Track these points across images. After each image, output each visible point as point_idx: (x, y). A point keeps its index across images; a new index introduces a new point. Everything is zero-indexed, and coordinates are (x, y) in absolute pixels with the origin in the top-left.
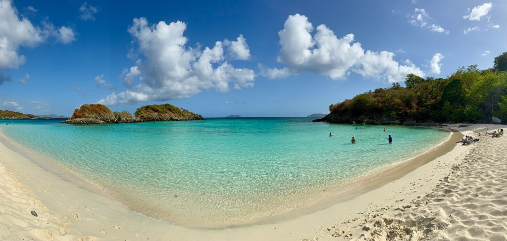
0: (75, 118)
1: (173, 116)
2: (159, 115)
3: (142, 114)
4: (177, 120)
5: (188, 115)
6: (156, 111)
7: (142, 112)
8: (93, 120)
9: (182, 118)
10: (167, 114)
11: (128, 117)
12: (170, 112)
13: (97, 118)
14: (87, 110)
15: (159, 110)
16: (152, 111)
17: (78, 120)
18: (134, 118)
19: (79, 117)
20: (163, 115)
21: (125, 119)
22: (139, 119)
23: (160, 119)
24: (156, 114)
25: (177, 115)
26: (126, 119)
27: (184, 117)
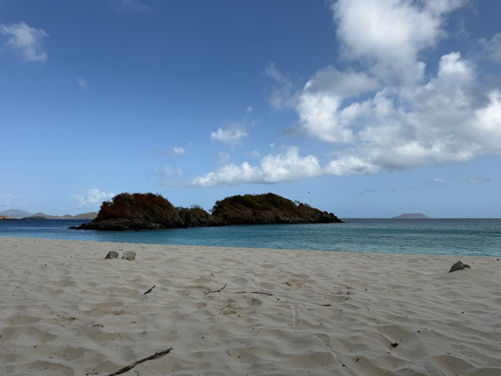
0: (106, 219)
1: (280, 215)
2: (255, 214)
3: (225, 210)
4: (288, 223)
5: (308, 214)
6: (250, 207)
7: (225, 208)
8: (141, 222)
9: (297, 218)
10: (269, 212)
11: (202, 217)
12: (275, 209)
13: (148, 219)
14: (128, 205)
15: (256, 204)
16: (242, 206)
17: (112, 222)
18: (212, 219)
19: (113, 216)
20: (262, 213)
21: (196, 221)
22: (221, 219)
23: (258, 220)
24: (250, 211)
25: (287, 213)
26: (198, 219)
27: (301, 216)
